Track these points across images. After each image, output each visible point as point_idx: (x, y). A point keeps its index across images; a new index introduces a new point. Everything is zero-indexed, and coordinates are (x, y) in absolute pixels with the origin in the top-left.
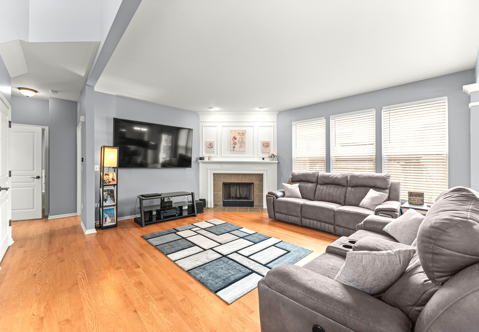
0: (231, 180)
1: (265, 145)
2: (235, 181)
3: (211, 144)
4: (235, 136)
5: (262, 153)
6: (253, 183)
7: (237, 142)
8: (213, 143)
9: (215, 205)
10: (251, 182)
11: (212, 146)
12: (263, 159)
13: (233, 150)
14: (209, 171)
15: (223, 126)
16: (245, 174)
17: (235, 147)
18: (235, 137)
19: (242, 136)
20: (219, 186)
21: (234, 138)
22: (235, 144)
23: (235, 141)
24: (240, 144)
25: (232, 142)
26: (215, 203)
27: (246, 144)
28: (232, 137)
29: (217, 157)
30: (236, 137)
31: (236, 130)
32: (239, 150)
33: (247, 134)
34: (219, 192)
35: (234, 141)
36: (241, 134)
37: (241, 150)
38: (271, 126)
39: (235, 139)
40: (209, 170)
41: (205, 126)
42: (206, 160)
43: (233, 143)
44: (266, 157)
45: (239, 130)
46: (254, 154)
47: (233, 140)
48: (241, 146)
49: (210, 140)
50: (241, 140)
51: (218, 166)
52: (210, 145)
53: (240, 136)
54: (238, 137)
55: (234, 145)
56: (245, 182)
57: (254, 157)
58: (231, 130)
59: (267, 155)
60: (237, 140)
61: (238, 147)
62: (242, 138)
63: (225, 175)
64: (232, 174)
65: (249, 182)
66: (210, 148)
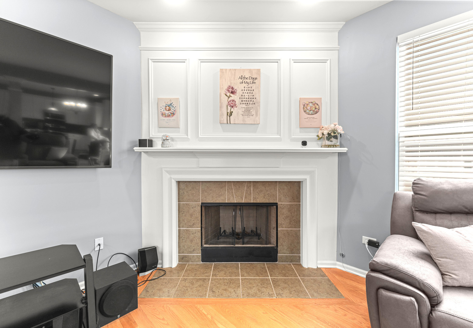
0: (222, 198)
1: (309, 108)
2: (231, 198)
3: (169, 106)
4: (232, 85)
5: (300, 128)
6: (276, 204)
7: (238, 101)
8: (175, 104)
9: (183, 258)
10: (271, 201)
11: (172, 111)
12: (304, 143)
13: (229, 122)
14: (166, 176)
15: (202, 61)
16: (255, 183)
17: (231, 113)
18: (232, 88)
19: (250, 85)
20: (191, 211)
21: (231, 90)
22: (232, 104)
23: (233, 97)
24: (244, 106)
25: (225, 100)
26: (183, 253)
27: (259, 106)
28: (226, 87)
29: (188, 139)
30: (235, 88)
31: (235, 70)
32: (244, 120)
33: (262, 80)
34: (191, 227)
35: (231, 99)
36: (248, 81)
37: (249, 120)
38: (324, 61)
39: (232, 93)
40: (167, 172)
41: (155, 61)
42: (158, 146)
43: (226, 103)
44: (312, 140)
45: (244, 70)
46: (279, 133)
47: (228, 94)
48: (247, 112)
49: (168, 96)
50: (246, 96)
51: (190, 162)
52: (168, 108)
53: (246, 85)
54: (239, 87)
55: (229, 108)
56: (255, 202)
57: (279, 140)
58: (222, 70)
59: (313, 135)
60: (237, 95)
61: (241, 112)
62: (251, 91)
63: (208, 185)
64: (225, 182)
65: (267, 201)
66: (169, 116)
